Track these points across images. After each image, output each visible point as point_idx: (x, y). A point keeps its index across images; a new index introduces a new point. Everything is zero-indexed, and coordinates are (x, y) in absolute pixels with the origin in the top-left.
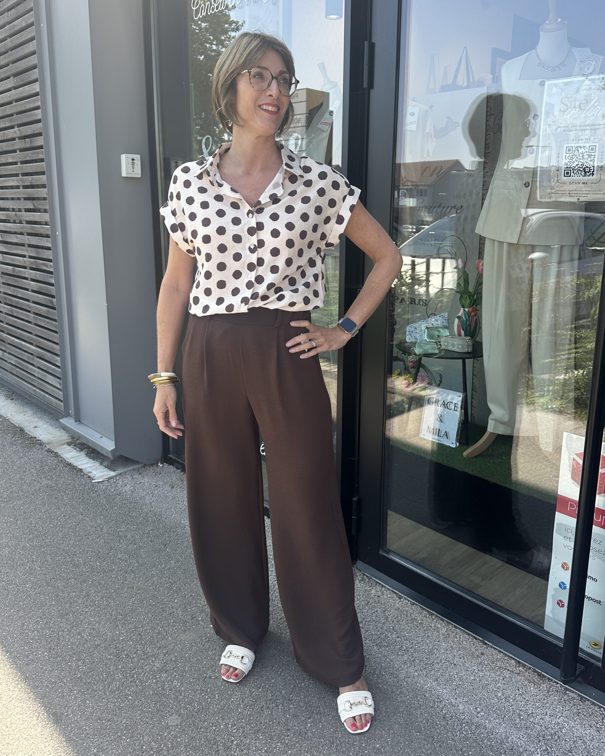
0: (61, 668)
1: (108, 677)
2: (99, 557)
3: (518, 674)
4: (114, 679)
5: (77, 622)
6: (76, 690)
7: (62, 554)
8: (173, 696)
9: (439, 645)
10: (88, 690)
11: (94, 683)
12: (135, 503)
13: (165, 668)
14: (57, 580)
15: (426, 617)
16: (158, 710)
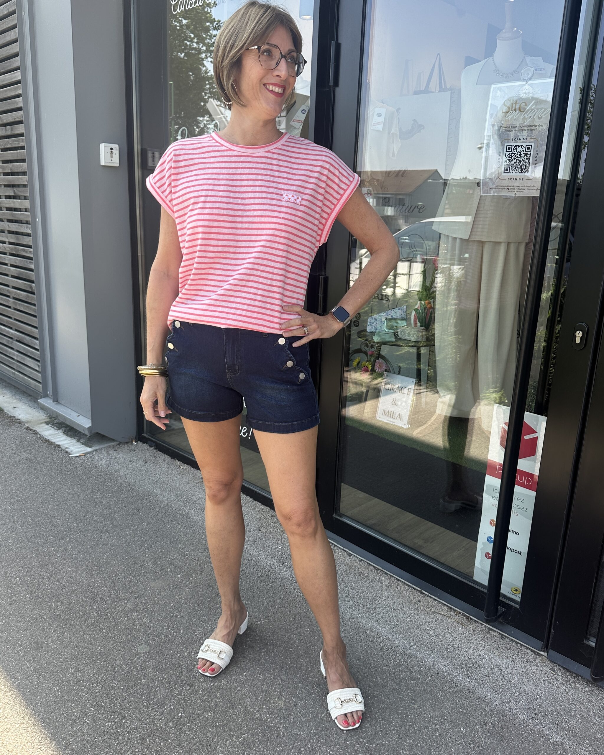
0: (42, 607)
1: (84, 615)
3: (449, 617)
4: (89, 617)
5: (56, 571)
6: (55, 625)
7: (42, 516)
8: (142, 630)
9: (381, 594)
10: (66, 625)
11: (71, 619)
12: (110, 475)
13: (135, 609)
15: (371, 571)
16: (129, 641)
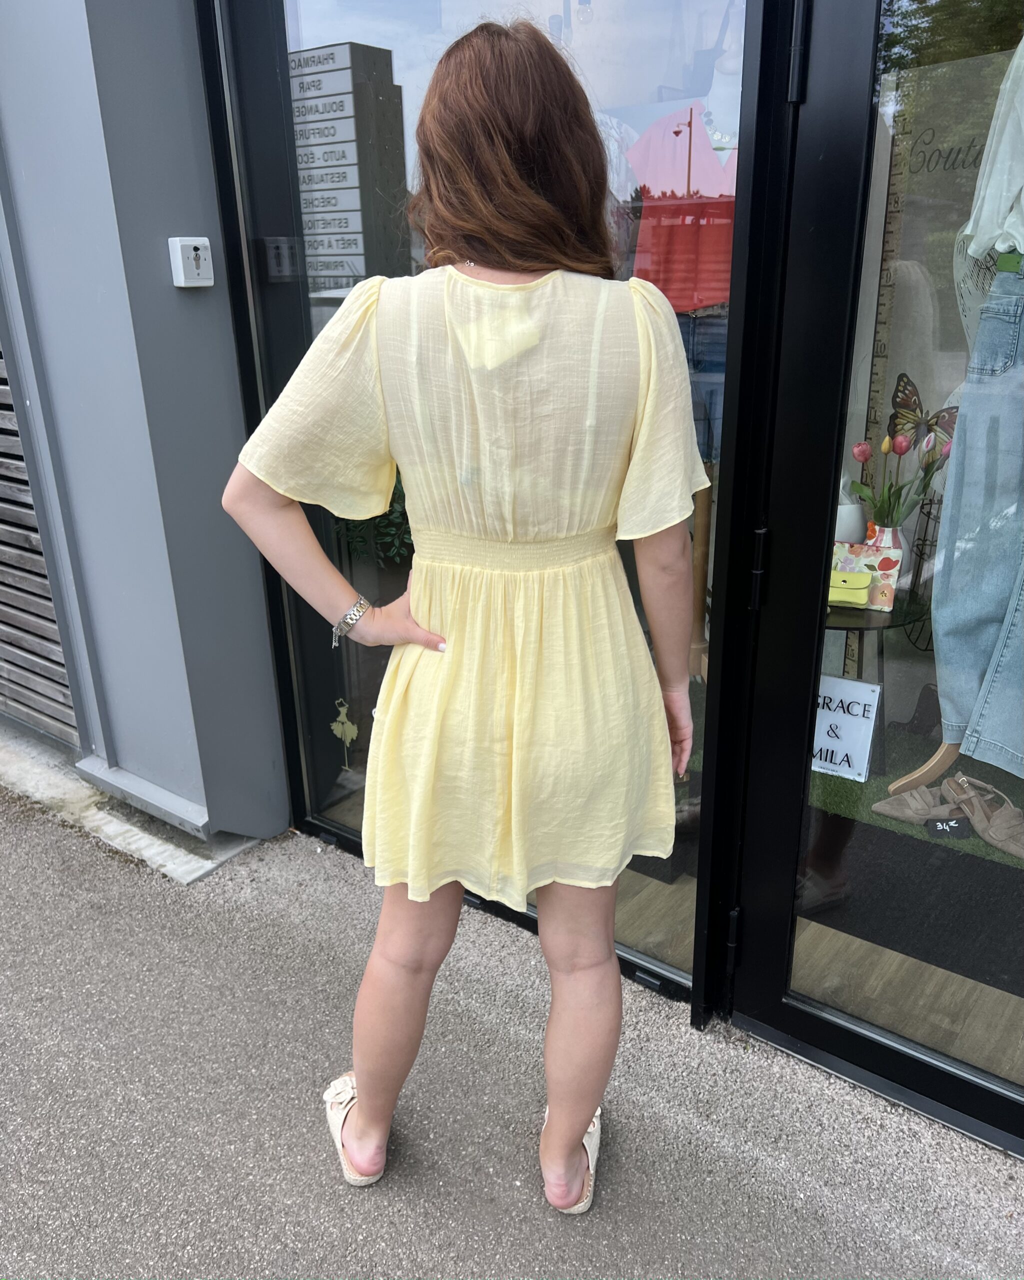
2: (251, 1057)
5: (262, 1212)
7: (176, 1058)
12: (273, 926)
14: (188, 1119)
15: (886, 1111)
